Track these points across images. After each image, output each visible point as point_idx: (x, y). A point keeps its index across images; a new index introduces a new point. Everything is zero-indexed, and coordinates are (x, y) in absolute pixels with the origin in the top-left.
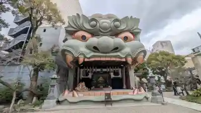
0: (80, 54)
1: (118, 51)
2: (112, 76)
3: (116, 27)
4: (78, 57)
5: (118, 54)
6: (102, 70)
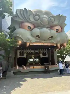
2: (41, 56)
3: (52, 22)
5: (53, 41)
6: (34, 52)
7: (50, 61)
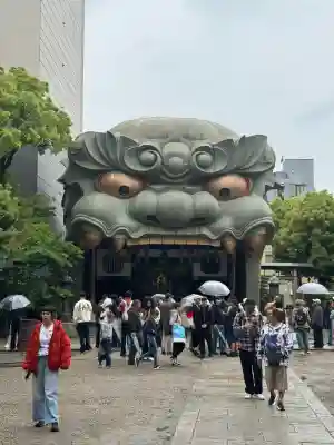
0: (117, 233)
1: (204, 225)
4: (113, 239)
5: (205, 231)
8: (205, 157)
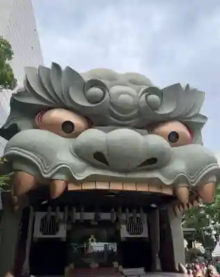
0: (58, 172)
2: (124, 233)
3: (153, 107)
4: (51, 180)
5: (156, 175)
6: (97, 217)
7: (157, 255)
8: (154, 97)
